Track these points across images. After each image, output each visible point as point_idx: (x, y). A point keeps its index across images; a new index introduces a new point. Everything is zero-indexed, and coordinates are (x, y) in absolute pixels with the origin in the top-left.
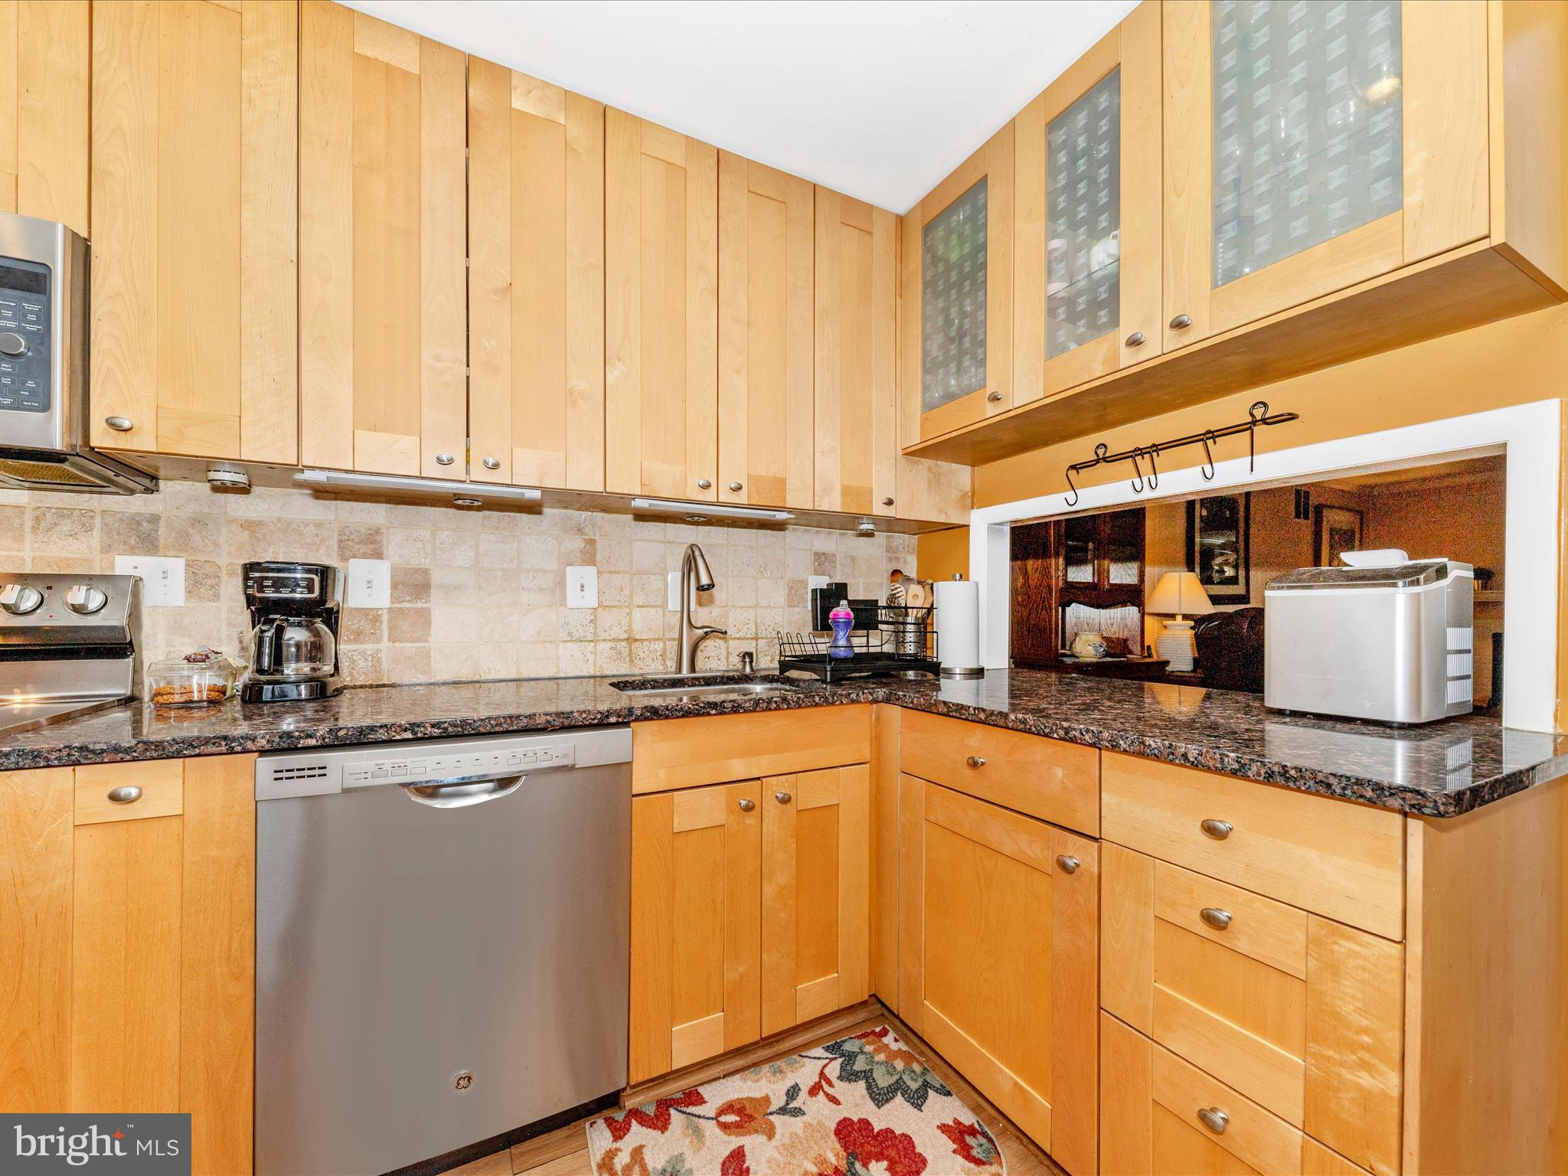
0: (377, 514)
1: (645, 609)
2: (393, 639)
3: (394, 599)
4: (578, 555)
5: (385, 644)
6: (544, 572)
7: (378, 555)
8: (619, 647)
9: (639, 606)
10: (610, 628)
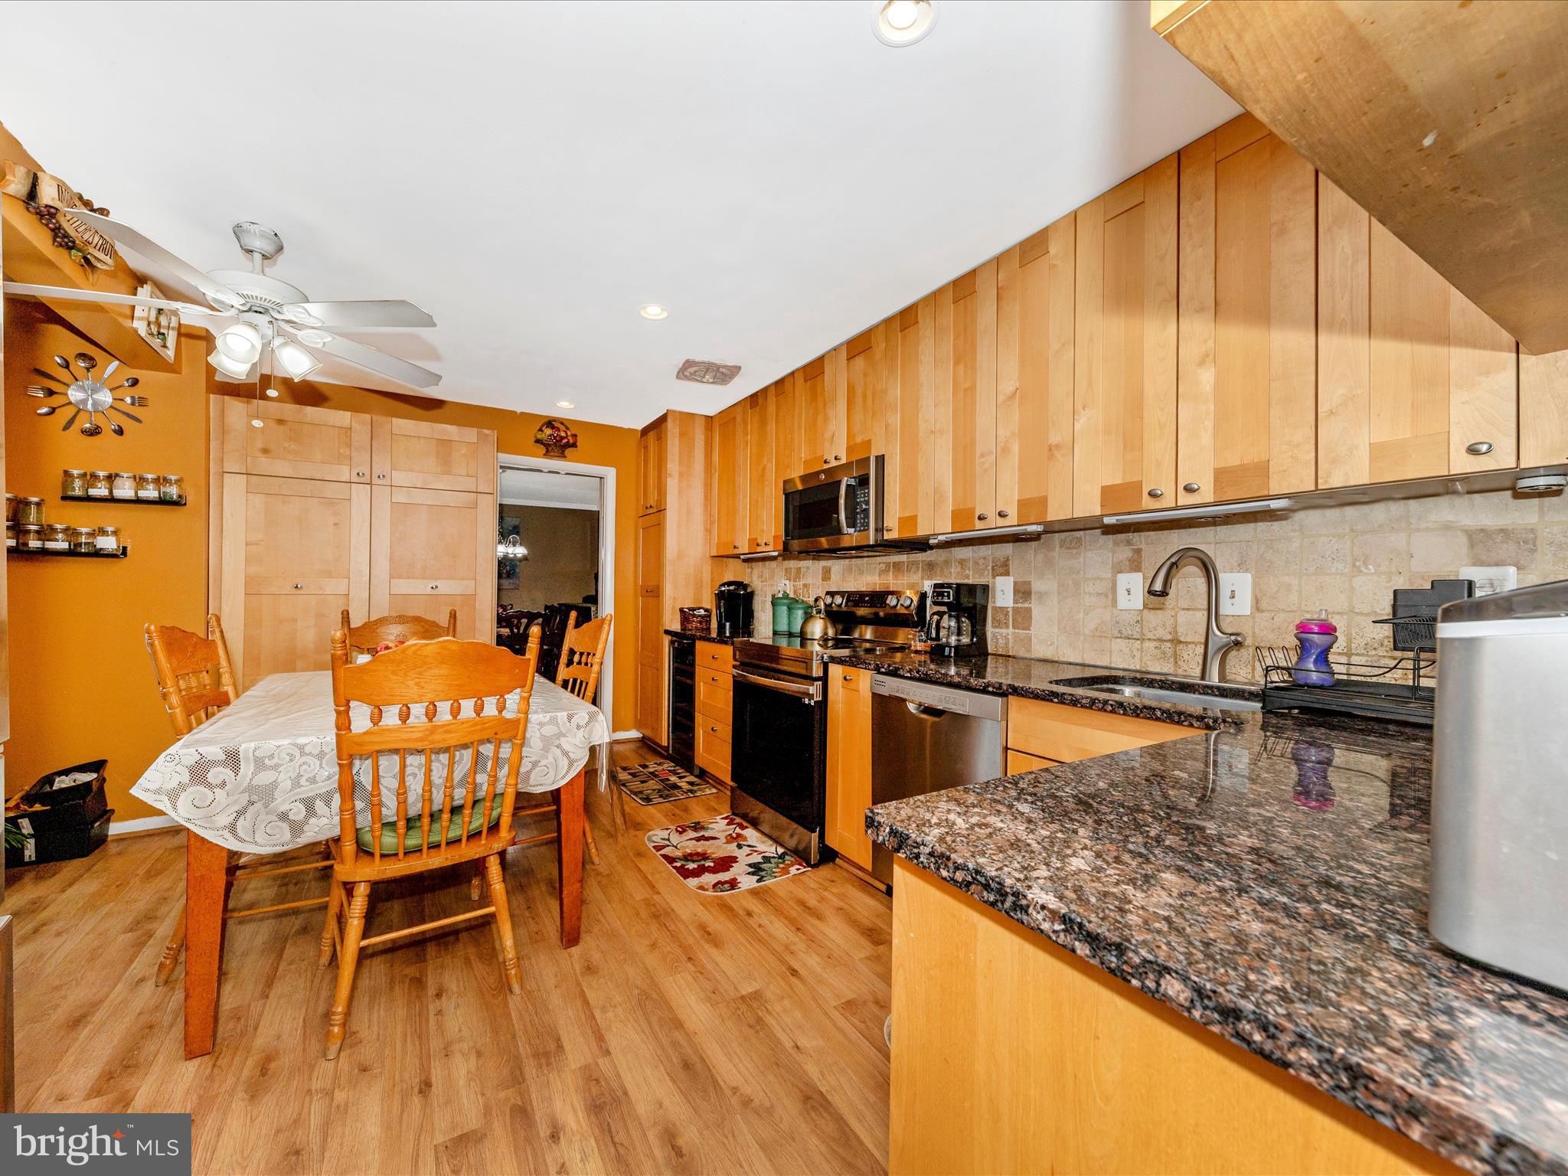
0: (1008, 549)
1: (1190, 612)
2: (1014, 627)
3: (1015, 601)
4: (1127, 563)
5: (1011, 630)
6: (1101, 579)
7: (1007, 574)
8: (1163, 647)
9: (1184, 609)
10: (1155, 629)
